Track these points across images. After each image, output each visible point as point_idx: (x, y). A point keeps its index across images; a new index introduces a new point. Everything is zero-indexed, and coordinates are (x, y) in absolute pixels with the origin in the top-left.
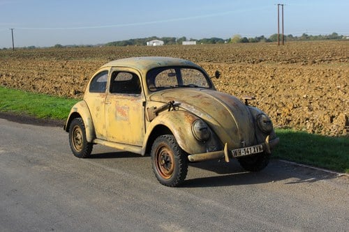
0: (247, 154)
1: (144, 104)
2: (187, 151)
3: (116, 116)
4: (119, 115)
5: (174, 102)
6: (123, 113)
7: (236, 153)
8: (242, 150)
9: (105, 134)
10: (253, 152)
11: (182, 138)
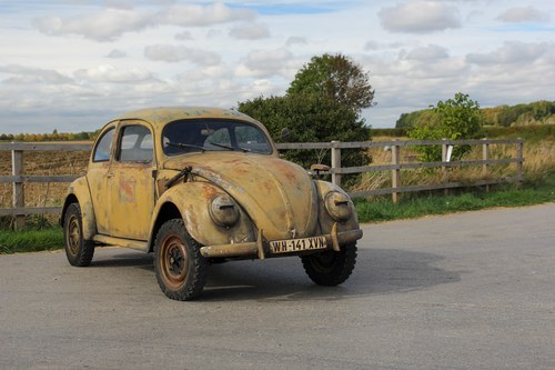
0: (297, 249)
1: (155, 174)
2: (200, 241)
3: (120, 196)
4: (123, 193)
5: (191, 168)
6: (129, 191)
7: (277, 247)
8: (289, 243)
9: (107, 227)
10: (307, 247)
11: (193, 221)
